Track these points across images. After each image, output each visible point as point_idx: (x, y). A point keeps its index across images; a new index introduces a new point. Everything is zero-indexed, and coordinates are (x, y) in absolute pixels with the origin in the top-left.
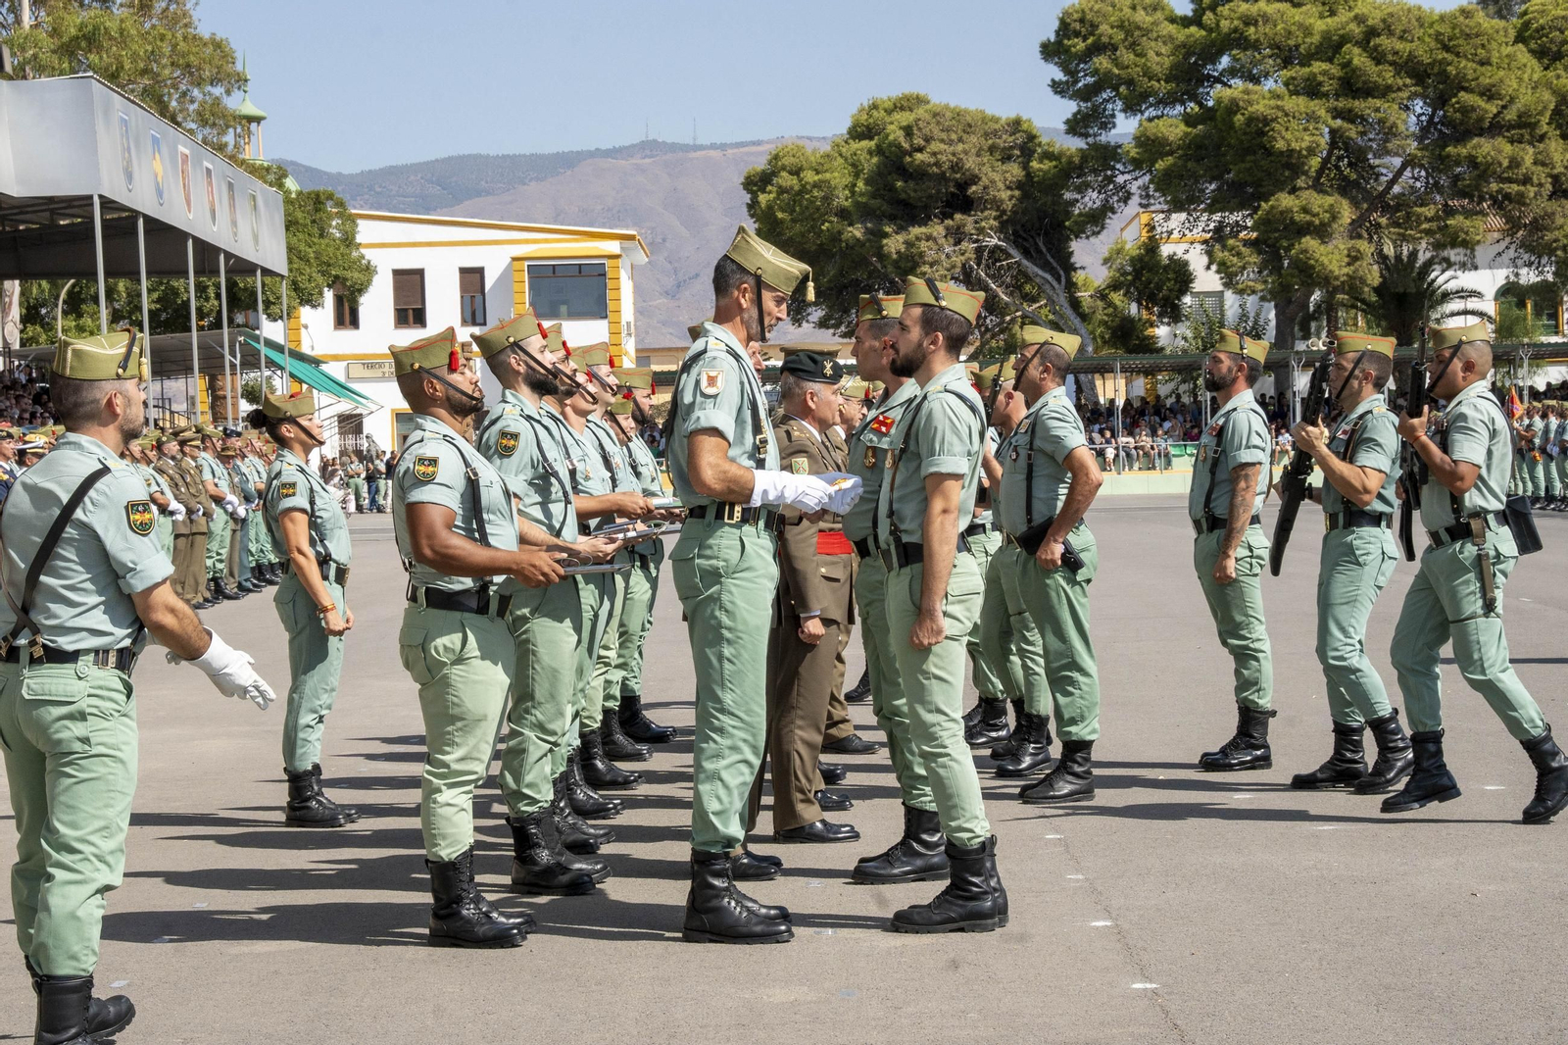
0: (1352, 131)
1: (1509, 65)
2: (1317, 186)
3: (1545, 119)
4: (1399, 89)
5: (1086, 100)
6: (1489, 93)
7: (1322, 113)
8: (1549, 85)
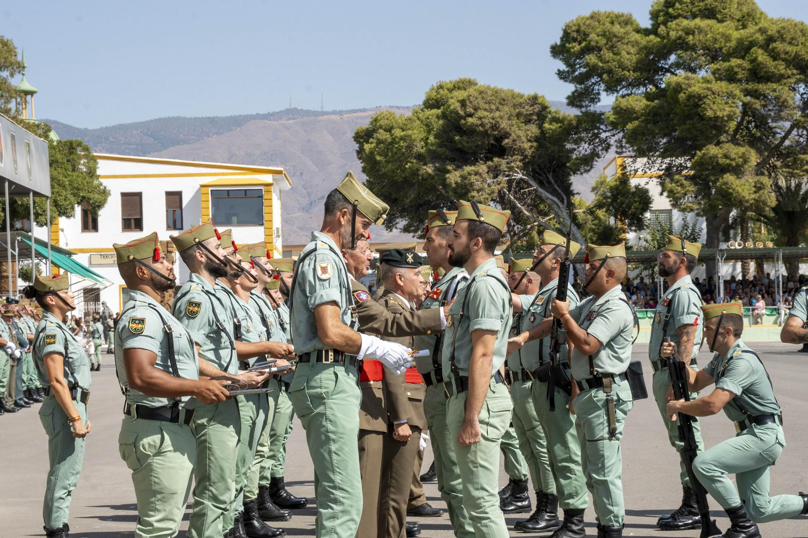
0: (757, 104)
2: (734, 141)
4: (789, 77)
5: (581, 83)
7: (737, 92)
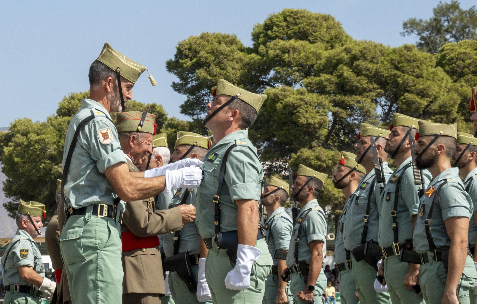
0: (343, 113)
1: (433, 78)
2: (326, 145)
3: (455, 109)
4: (371, 91)
5: (192, 94)
6: (422, 94)
7: (326, 102)
8: (457, 91)
